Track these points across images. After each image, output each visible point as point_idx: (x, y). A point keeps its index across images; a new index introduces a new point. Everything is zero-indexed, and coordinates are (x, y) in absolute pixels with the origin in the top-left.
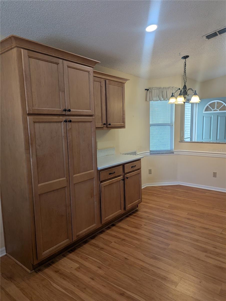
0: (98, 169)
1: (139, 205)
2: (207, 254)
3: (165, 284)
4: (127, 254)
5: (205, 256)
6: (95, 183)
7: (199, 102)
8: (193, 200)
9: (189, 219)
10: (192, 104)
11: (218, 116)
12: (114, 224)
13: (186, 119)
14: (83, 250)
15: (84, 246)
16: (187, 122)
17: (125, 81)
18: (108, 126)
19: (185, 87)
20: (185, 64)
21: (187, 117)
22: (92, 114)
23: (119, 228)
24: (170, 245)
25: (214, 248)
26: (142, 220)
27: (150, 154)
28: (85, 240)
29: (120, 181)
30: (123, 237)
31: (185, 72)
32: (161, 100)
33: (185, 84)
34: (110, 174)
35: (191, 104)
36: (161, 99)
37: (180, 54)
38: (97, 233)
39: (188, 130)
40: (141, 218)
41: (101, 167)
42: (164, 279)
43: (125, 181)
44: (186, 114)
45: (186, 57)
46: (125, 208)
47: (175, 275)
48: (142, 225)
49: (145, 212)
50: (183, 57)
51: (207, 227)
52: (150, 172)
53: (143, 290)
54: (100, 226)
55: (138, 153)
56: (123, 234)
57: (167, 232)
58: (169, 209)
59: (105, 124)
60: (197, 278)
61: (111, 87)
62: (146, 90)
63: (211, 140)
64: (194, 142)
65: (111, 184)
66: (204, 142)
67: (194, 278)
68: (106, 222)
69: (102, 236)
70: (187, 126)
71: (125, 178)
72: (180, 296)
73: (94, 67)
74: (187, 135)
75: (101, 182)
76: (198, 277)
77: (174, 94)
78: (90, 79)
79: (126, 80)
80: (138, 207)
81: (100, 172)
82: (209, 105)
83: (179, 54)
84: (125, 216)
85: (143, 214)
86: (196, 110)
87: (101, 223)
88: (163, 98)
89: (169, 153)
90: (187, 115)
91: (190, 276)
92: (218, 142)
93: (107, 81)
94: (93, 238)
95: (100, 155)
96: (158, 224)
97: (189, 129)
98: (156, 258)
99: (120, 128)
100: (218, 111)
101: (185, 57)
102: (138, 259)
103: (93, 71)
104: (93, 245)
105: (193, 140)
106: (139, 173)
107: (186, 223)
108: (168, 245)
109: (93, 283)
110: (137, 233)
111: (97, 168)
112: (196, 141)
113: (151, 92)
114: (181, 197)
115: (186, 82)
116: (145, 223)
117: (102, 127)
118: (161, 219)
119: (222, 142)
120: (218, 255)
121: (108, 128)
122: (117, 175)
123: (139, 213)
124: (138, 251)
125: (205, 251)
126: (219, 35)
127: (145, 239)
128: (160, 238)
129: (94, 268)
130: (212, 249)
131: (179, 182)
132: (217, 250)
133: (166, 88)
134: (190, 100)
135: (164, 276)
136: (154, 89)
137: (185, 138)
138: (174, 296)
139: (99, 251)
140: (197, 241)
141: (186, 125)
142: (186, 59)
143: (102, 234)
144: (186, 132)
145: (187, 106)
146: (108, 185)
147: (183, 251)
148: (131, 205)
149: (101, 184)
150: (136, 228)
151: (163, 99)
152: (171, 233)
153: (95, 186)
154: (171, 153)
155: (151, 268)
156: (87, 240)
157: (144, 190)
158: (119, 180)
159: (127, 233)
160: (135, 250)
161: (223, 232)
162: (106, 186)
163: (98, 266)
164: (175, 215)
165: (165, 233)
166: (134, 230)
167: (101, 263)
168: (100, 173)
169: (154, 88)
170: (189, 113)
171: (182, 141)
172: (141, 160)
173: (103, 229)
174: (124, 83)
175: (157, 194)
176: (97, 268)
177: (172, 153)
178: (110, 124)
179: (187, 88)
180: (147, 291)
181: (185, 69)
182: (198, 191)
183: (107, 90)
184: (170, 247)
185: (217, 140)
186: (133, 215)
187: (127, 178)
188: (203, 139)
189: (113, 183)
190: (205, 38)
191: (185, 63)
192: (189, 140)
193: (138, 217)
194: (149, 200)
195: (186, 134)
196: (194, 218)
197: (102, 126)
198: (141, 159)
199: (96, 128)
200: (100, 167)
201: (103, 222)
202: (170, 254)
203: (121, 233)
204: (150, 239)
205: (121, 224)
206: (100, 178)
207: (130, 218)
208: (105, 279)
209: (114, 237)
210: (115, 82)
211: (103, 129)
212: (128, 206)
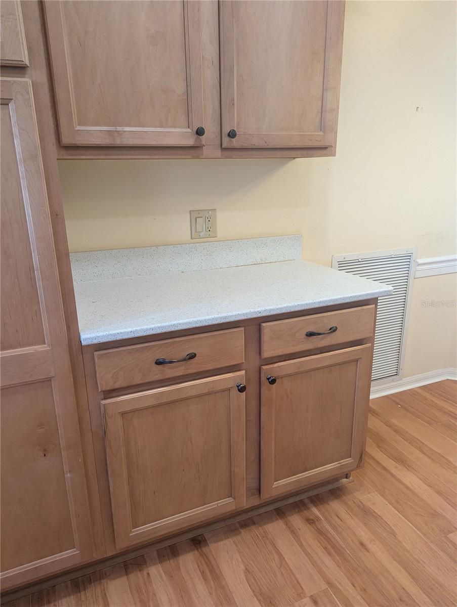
0: (85, 342)
18: (226, 141)
29: (226, 390)
46: (258, 490)
55: (420, 261)
59: (199, 132)
65: (172, 402)
71: (262, 378)
75: (108, 394)
80: (347, 478)
81: (96, 354)
87: (115, 543)
106: (358, 360)
117: (193, 147)
121: (225, 153)
146: (153, 407)
148: (292, 479)
149: (106, 401)
158: (224, 387)
162: (138, 410)
168: (96, 360)
178: (232, 134)
197: (190, 143)
206: (93, 379)
211: (198, 158)
212: (276, 484)
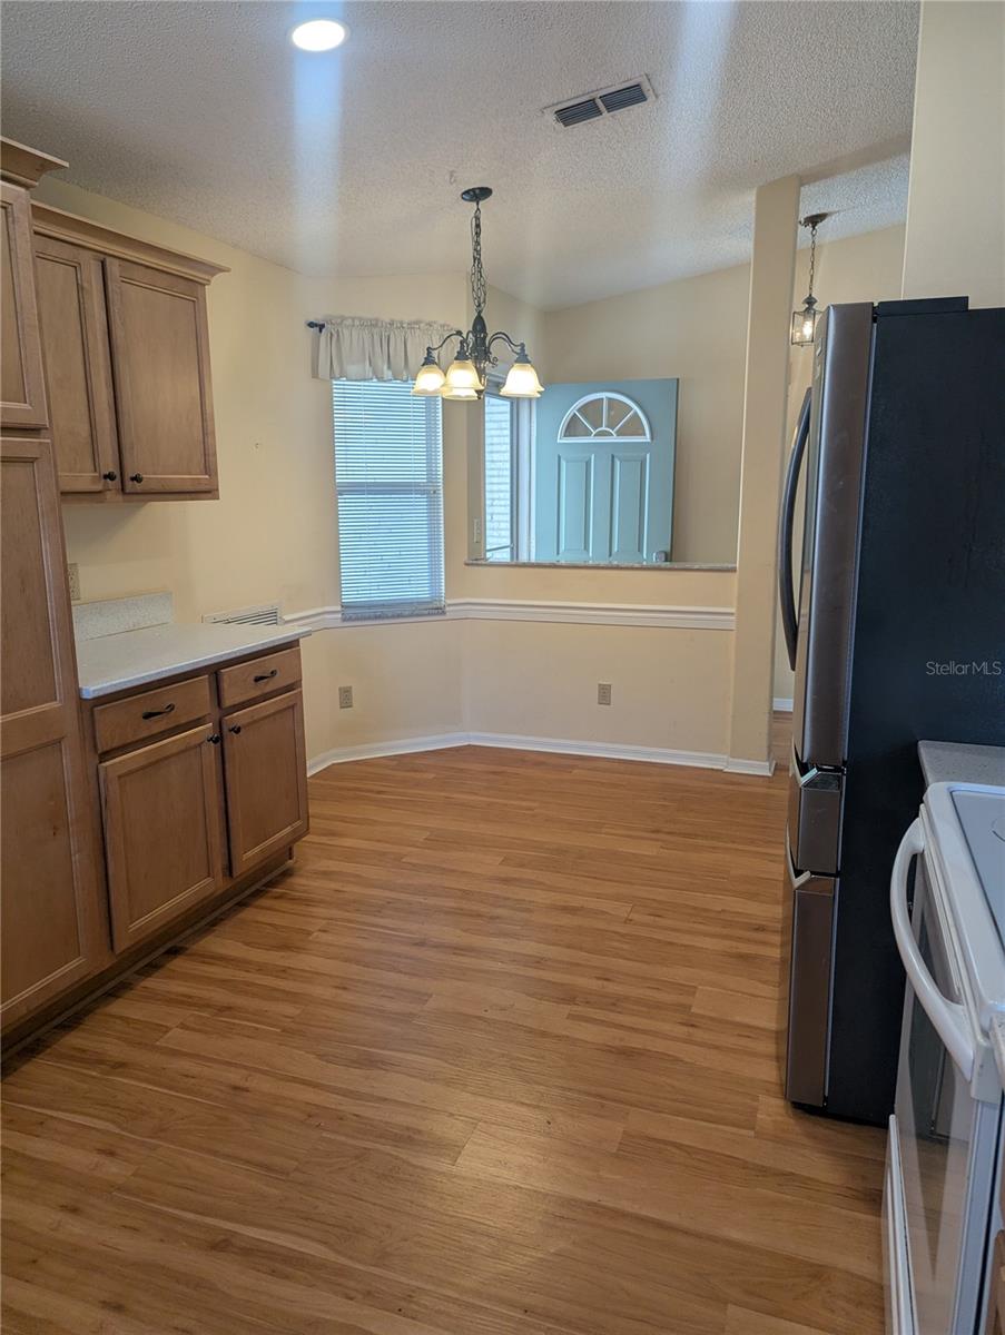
0: (85, 696)
1: (295, 849)
2: (575, 1008)
3: (414, 1161)
4: (245, 1067)
5: (567, 1018)
6: (70, 763)
7: (539, 395)
8: (524, 804)
9: (506, 881)
10: (515, 402)
11: (613, 457)
12: (179, 945)
13: (493, 469)
14: (21, 1088)
15: (26, 1068)
16: (495, 480)
17: (206, 272)
18: (130, 486)
19: (479, 326)
20: (478, 226)
21: (496, 457)
22: (32, 421)
23: (204, 962)
24: (431, 996)
25: (600, 982)
26: (314, 909)
27: (344, 620)
28: (29, 1040)
29: (200, 745)
30: (220, 996)
31: (477, 260)
32: (381, 379)
33: (479, 313)
34: (148, 716)
35: (508, 403)
36: (383, 373)
37: (451, 176)
38: (89, 999)
39: (499, 514)
40: (308, 902)
41: (99, 687)
42: (408, 1138)
43: (226, 746)
44: (492, 444)
45: (479, 194)
46: (229, 869)
47: (451, 1115)
48: (309, 933)
49: (326, 874)
50: (467, 192)
51: (575, 901)
52: (346, 698)
53: (316, 1207)
54: (107, 962)
55: (287, 618)
56: (223, 983)
57: (421, 944)
58: (428, 849)
59: (110, 477)
60: (538, 1107)
61: (135, 294)
62: (311, 325)
63: (591, 557)
64: (524, 565)
65: (157, 762)
66: (563, 562)
67: (524, 1110)
68: (137, 943)
69: (117, 1007)
70: (496, 496)
71: (225, 730)
72: (471, 1196)
73: (37, 184)
74: (497, 535)
75: (106, 755)
76: (542, 1104)
77: (435, 353)
78: (12, 244)
79: (214, 269)
80: (290, 859)
81: (96, 709)
82: (579, 410)
83: (447, 177)
84: (230, 904)
85: (316, 884)
86: (530, 426)
87: (112, 948)
88: (389, 368)
89: (426, 612)
90: (498, 452)
91: (510, 1106)
92: (615, 563)
93: (114, 268)
94: (69, 1025)
95: (87, 630)
96: (382, 917)
97: (503, 510)
98: (370, 1062)
99: (193, 496)
100: (615, 439)
101: (477, 191)
102: (294, 1080)
103: (32, 205)
104: (72, 1058)
105: (524, 558)
106: (293, 707)
107: (497, 897)
108: (422, 997)
109: (75, 1228)
110: (289, 971)
111: (79, 691)
112: (533, 560)
113: (334, 339)
114: (476, 794)
115: (484, 302)
116: (324, 922)
117: (100, 492)
118: (393, 895)
119: (630, 564)
120: (614, 1004)
121: (126, 497)
122: (183, 720)
123: (296, 881)
124: (295, 1047)
125: (569, 996)
126: (605, 113)
127: (321, 991)
128: (393, 975)
129: (79, 1159)
130: (595, 985)
131: (471, 734)
132: (612, 988)
133: (402, 323)
134: (504, 384)
135: (408, 1129)
136: (347, 327)
137: (488, 547)
138: (445, 1199)
139: (106, 1080)
140: (539, 962)
141: (492, 491)
142: (481, 203)
143: (120, 1000)
144: (496, 525)
145: (495, 409)
146: (143, 768)
147: (483, 1014)
148: (257, 849)
149: (104, 764)
150: (285, 947)
151: (390, 373)
152: (437, 946)
153: (68, 777)
154: (434, 614)
155: (348, 1106)
156: (38, 1040)
157: (322, 782)
158: (198, 742)
159: (241, 975)
160: (281, 1044)
161: (634, 916)
162: (131, 773)
163: (99, 1146)
164: (453, 871)
165: (414, 951)
166: (275, 958)
167: (117, 1131)
168: (97, 717)
169: (349, 322)
170: (501, 440)
171: (477, 559)
172: (298, 645)
173: (121, 978)
174: (204, 285)
175: (379, 792)
176: (96, 1158)
177: (438, 614)
178: (137, 479)
179: (490, 332)
180: (334, 1205)
181: (479, 244)
182: (542, 763)
183: (114, 309)
184: (432, 1004)
185: (610, 555)
186: (270, 895)
187: (237, 730)
188: (558, 553)
189: (167, 758)
190: (551, 117)
191: (477, 218)
192: (504, 556)
193: (293, 899)
194: (343, 820)
195: (495, 534)
196: (528, 874)
197: (99, 487)
198: (298, 641)
199: (62, 493)
200: (92, 686)
201: (122, 944)
202: (430, 1035)
203: (210, 981)
204: (345, 988)
205: (214, 943)
206: (94, 738)
207: (257, 907)
208: (138, 1196)
209: (182, 1003)
210: (156, 273)
211: (102, 502)
212: (245, 857)
